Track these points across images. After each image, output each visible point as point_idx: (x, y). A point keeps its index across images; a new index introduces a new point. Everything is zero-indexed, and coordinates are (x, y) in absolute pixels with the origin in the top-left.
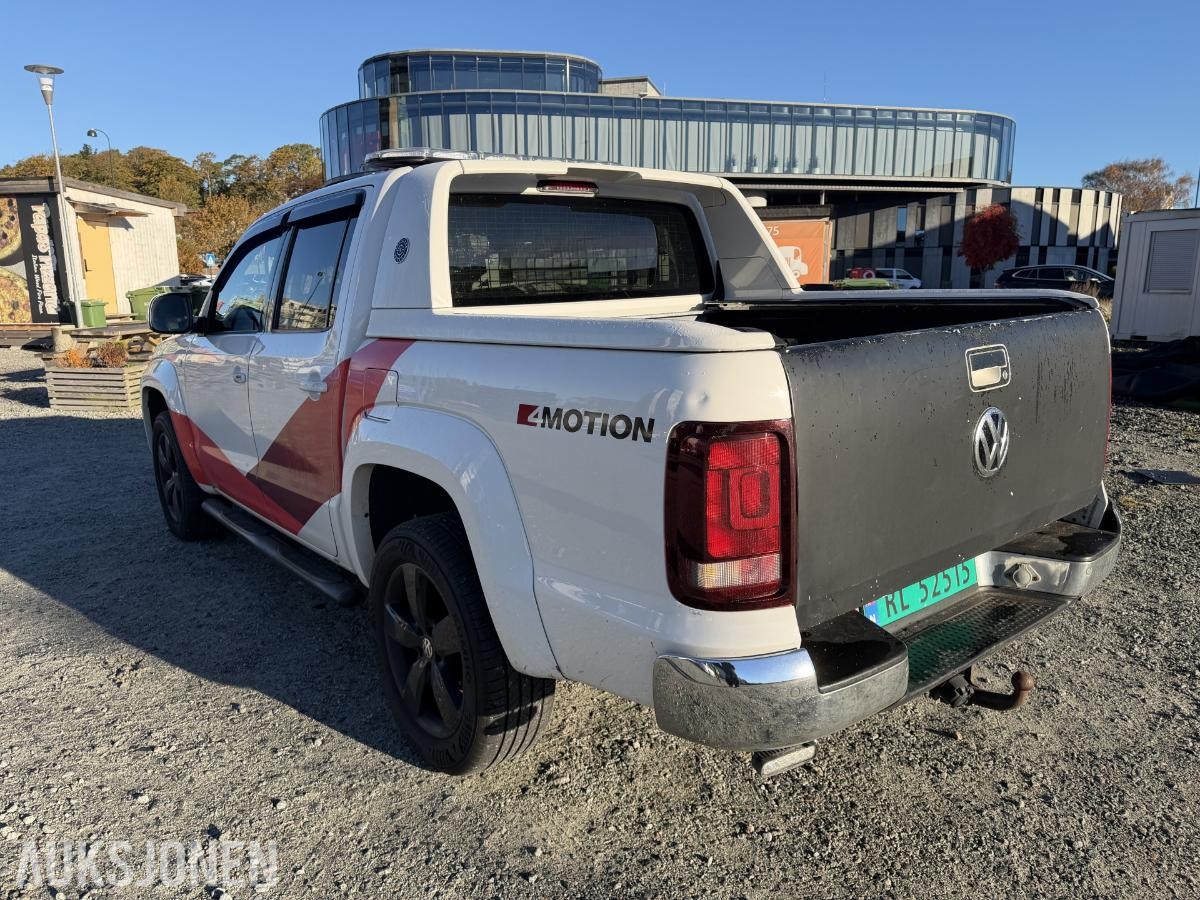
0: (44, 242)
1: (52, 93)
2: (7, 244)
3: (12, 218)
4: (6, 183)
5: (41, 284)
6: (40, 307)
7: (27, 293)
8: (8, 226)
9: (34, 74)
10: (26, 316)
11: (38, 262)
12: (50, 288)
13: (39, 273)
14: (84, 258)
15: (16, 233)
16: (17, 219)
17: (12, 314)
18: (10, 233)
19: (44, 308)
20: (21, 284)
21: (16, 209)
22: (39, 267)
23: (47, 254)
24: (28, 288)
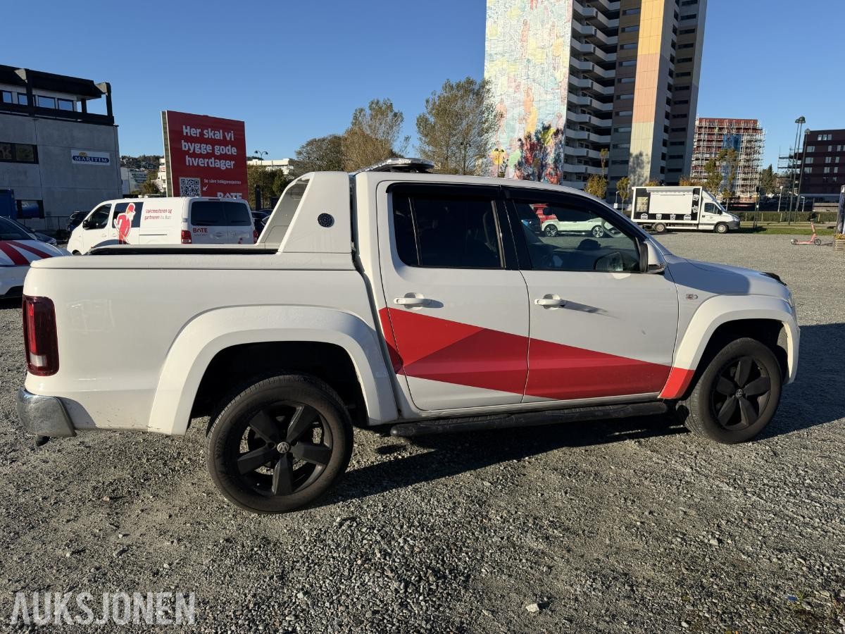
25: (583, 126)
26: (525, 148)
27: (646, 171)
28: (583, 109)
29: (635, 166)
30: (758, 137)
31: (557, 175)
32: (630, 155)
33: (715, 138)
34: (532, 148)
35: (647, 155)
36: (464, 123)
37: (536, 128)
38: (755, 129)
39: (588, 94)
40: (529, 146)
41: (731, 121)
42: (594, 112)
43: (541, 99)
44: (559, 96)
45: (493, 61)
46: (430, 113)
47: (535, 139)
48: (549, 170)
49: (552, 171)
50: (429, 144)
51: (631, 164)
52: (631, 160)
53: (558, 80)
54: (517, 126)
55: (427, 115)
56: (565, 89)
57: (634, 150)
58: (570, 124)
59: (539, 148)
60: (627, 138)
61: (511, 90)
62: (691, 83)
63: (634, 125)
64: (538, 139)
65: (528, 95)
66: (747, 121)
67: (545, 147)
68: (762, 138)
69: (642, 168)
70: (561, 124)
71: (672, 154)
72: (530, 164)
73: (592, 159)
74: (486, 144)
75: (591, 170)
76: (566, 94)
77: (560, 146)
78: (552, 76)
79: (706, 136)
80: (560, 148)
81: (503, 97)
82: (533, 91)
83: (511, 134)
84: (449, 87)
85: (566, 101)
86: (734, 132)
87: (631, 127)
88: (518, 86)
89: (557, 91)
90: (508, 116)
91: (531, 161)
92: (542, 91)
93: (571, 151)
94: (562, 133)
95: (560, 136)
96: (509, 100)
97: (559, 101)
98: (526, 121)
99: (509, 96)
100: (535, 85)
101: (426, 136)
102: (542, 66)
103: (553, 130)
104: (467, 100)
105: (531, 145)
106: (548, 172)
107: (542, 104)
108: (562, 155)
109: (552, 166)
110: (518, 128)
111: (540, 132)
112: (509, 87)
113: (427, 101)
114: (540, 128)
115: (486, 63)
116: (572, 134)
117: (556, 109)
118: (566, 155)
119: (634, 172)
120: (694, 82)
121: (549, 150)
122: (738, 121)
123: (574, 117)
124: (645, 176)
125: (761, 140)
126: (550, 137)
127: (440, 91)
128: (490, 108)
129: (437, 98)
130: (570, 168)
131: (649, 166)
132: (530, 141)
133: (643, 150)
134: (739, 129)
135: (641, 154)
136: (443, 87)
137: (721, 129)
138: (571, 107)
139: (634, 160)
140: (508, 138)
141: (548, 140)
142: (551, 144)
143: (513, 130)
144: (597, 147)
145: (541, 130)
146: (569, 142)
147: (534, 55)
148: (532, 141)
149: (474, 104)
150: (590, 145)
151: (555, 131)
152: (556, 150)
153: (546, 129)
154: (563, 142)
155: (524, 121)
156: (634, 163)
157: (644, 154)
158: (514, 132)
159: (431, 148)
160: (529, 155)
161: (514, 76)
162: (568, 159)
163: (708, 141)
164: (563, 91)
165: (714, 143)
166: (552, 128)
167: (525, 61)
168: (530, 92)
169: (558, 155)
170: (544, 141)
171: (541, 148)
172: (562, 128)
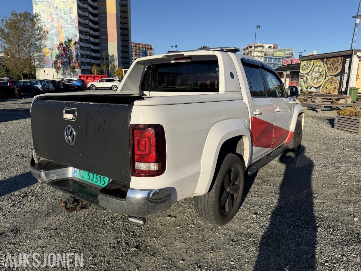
0: (347, 70)
1: (359, 23)
2: (338, 70)
3: (341, 63)
4: (341, 53)
5: (343, 82)
6: (341, 89)
7: (339, 85)
8: (339, 65)
9: (354, 18)
10: (337, 91)
11: (344, 76)
12: (345, 84)
13: (343, 79)
14: (358, 74)
15: (341, 67)
16: (342, 63)
17: (334, 90)
18: (339, 67)
19: (342, 89)
20: (338, 82)
21: (342, 60)
22: (344, 77)
23: (346, 73)
24: (339, 83)
25: (87, 41)
26: (61, 49)
27: (116, 63)
28: (86, 34)
29: (111, 60)
30: (152, 52)
31: (78, 62)
32: (109, 55)
33: (137, 51)
34: (64, 49)
35: (116, 56)
36: (27, 34)
37: (65, 40)
38: (151, 49)
39: (87, 27)
40: (62, 48)
41: (142, 45)
42: (91, 35)
43: (66, 26)
44: (74, 26)
45: (37, 4)
46: (5, 26)
47: (65, 45)
48: (74, 60)
49: (75, 61)
50: (6, 43)
51: (109, 59)
52: (109, 58)
53: (73, 19)
54: (55, 38)
55: (4, 28)
56: (77, 23)
57: (110, 53)
58: (81, 40)
59: (67, 49)
60: (106, 48)
61: (49, 21)
62: (128, 27)
63: (109, 43)
64: (66, 45)
65: (59, 24)
66: (148, 45)
67: (70, 50)
68: (154, 52)
69: (114, 61)
70: (77, 39)
71: (125, 56)
72: (64, 57)
73: (92, 56)
74: (41, 45)
75: (93, 61)
76: (78, 25)
77: (78, 49)
78: (70, 16)
79: (134, 50)
80: (78, 50)
81: (45, 23)
82: (61, 22)
83: (52, 42)
84: (14, 14)
85: (78, 29)
86: (144, 49)
87: (108, 43)
88: (53, 19)
89: (73, 24)
90: (50, 33)
91: (64, 56)
92: (65, 23)
93: (83, 52)
94: (78, 44)
95: (77, 45)
96: (49, 25)
97: (75, 28)
98: (59, 36)
99: (48, 23)
100: (61, 19)
101: (4, 39)
102: (64, 11)
103: (73, 42)
104: (27, 23)
105: (63, 48)
106: (73, 61)
107: (66, 29)
108: (80, 54)
109: (75, 58)
110: (55, 39)
111: (67, 42)
112: (48, 19)
113: (2, 21)
114: (67, 40)
115: (34, 5)
116: (83, 44)
117: (73, 32)
118: (81, 54)
119: (111, 63)
120: (129, 27)
121: (73, 51)
122: (145, 45)
123: (82, 37)
124: (116, 65)
125: (153, 53)
126: (72, 45)
127: (9, 16)
128: (40, 28)
129: (8, 20)
130: (83, 60)
131: (117, 61)
132: (63, 46)
133: (114, 54)
134: (145, 48)
135: (113, 56)
136: (11, 14)
137: (139, 47)
138: (80, 32)
139: (110, 58)
140: (51, 43)
141: (71, 46)
142: (73, 48)
143: (53, 40)
144: (94, 51)
145: (67, 41)
146: (82, 48)
147: (60, 5)
148: (64, 46)
149: (31, 25)
150: (91, 50)
151: (74, 42)
152: (76, 51)
153: (70, 41)
154: (79, 48)
155: (58, 36)
156: (111, 59)
157: (114, 56)
158: (54, 41)
159: (8, 45)
160: (63, 53)
161: (50, 14)
162: (82, 55)
163: (135, 52)
164: (76, 24)
165: (138, 53)
166: (72, 41)
167: (55, 7)
168: (59, 22)
169: (78, 53)
170: (70, 46)
171: (69, 50)
172: (78, 41)
